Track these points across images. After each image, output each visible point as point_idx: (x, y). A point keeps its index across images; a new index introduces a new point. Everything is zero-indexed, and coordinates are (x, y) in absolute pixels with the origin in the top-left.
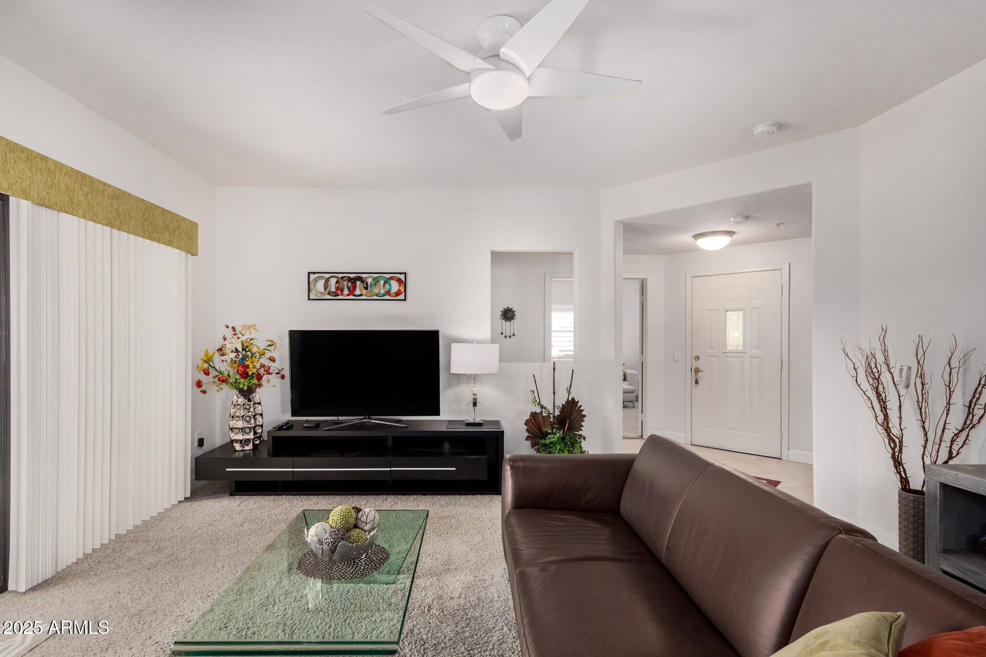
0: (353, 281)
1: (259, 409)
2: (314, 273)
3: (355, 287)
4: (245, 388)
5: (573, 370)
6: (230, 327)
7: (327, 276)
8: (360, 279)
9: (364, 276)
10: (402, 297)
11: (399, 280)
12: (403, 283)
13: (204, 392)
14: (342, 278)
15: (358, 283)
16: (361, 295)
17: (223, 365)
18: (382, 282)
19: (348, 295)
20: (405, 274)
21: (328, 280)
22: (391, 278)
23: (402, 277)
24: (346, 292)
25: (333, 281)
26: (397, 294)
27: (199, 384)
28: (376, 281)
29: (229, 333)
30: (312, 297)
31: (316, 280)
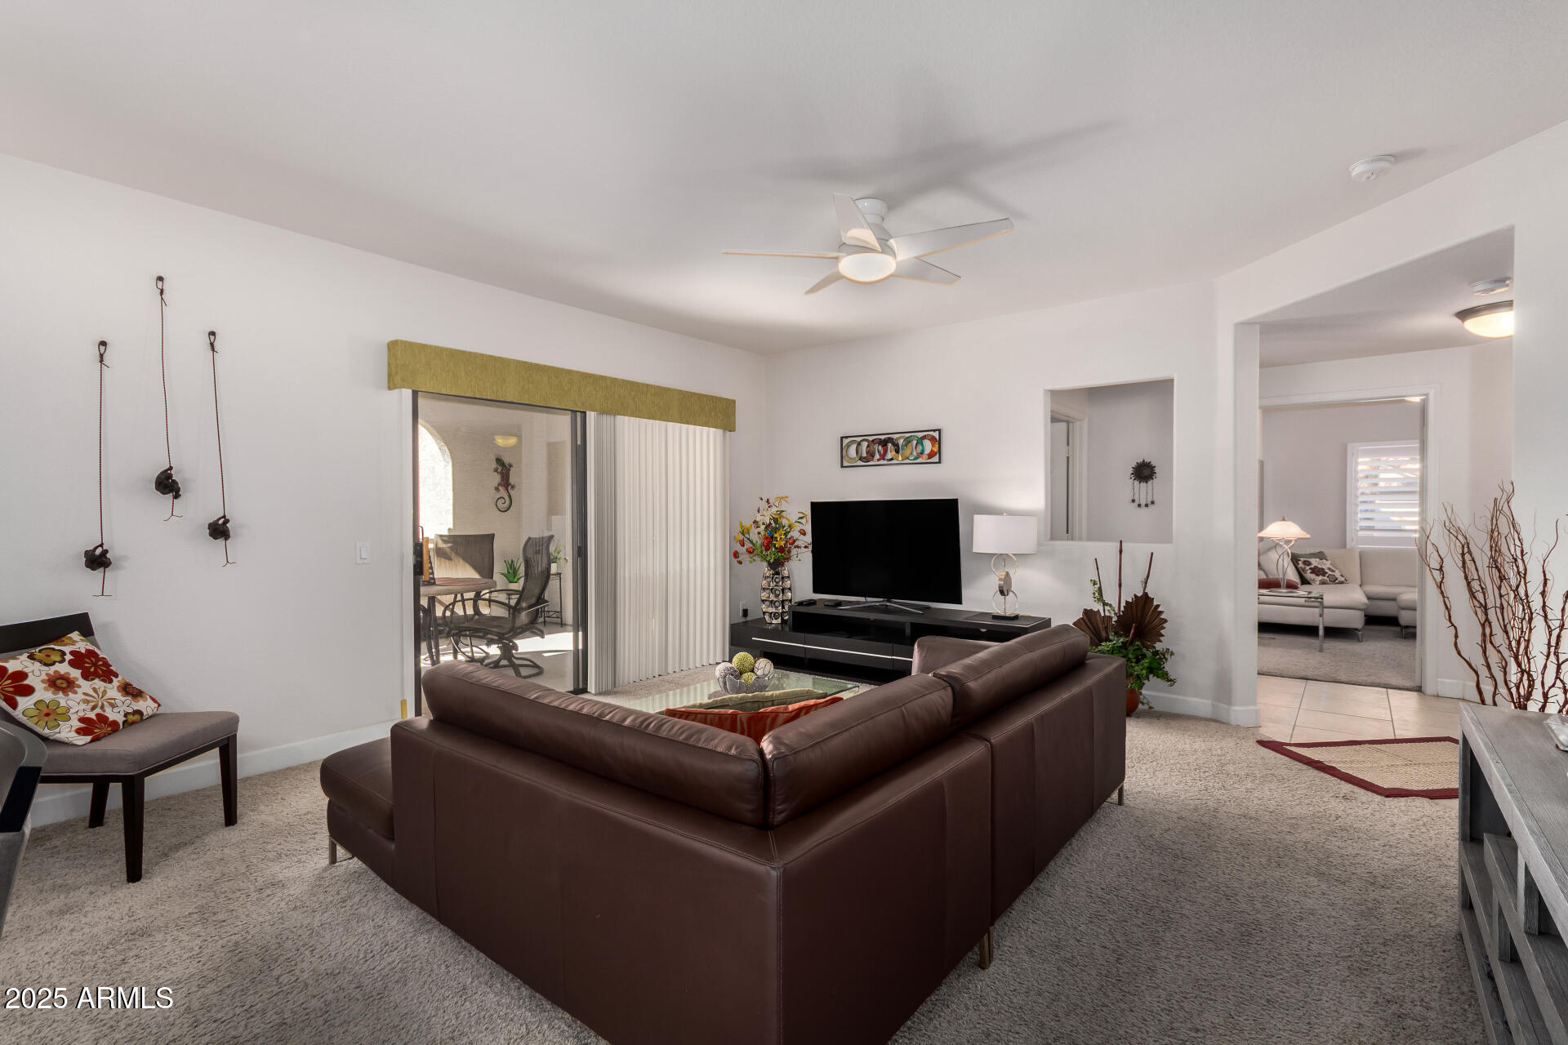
0: (884, 443)
1: (788, 584)
2: (847, 437)
3: (886, 452)
4: (772, 561)
5: (1152, 554)
6: (765, 499)
7: (859, 439)
8: (890, 440)
9: (895, 436)
10: (936, 459)
11: (933, 439)
12: (937, 441)
13: (740, 563)
14: (873, 441)
15: (890, 445)
16: (892, 459)
17: (756, 536)
18: (915, 442)
19: (878, 460)
20: (939, 430)
21: (859, 444)
22: (924, 437)
23: (936, 434)
24: (877, 456)
25: (865, 444)
26: (931, 455)
27: (736, 555)
28: (908, 441)
29: (763, 505)
30: (845, 464)
31: (848, 445)
